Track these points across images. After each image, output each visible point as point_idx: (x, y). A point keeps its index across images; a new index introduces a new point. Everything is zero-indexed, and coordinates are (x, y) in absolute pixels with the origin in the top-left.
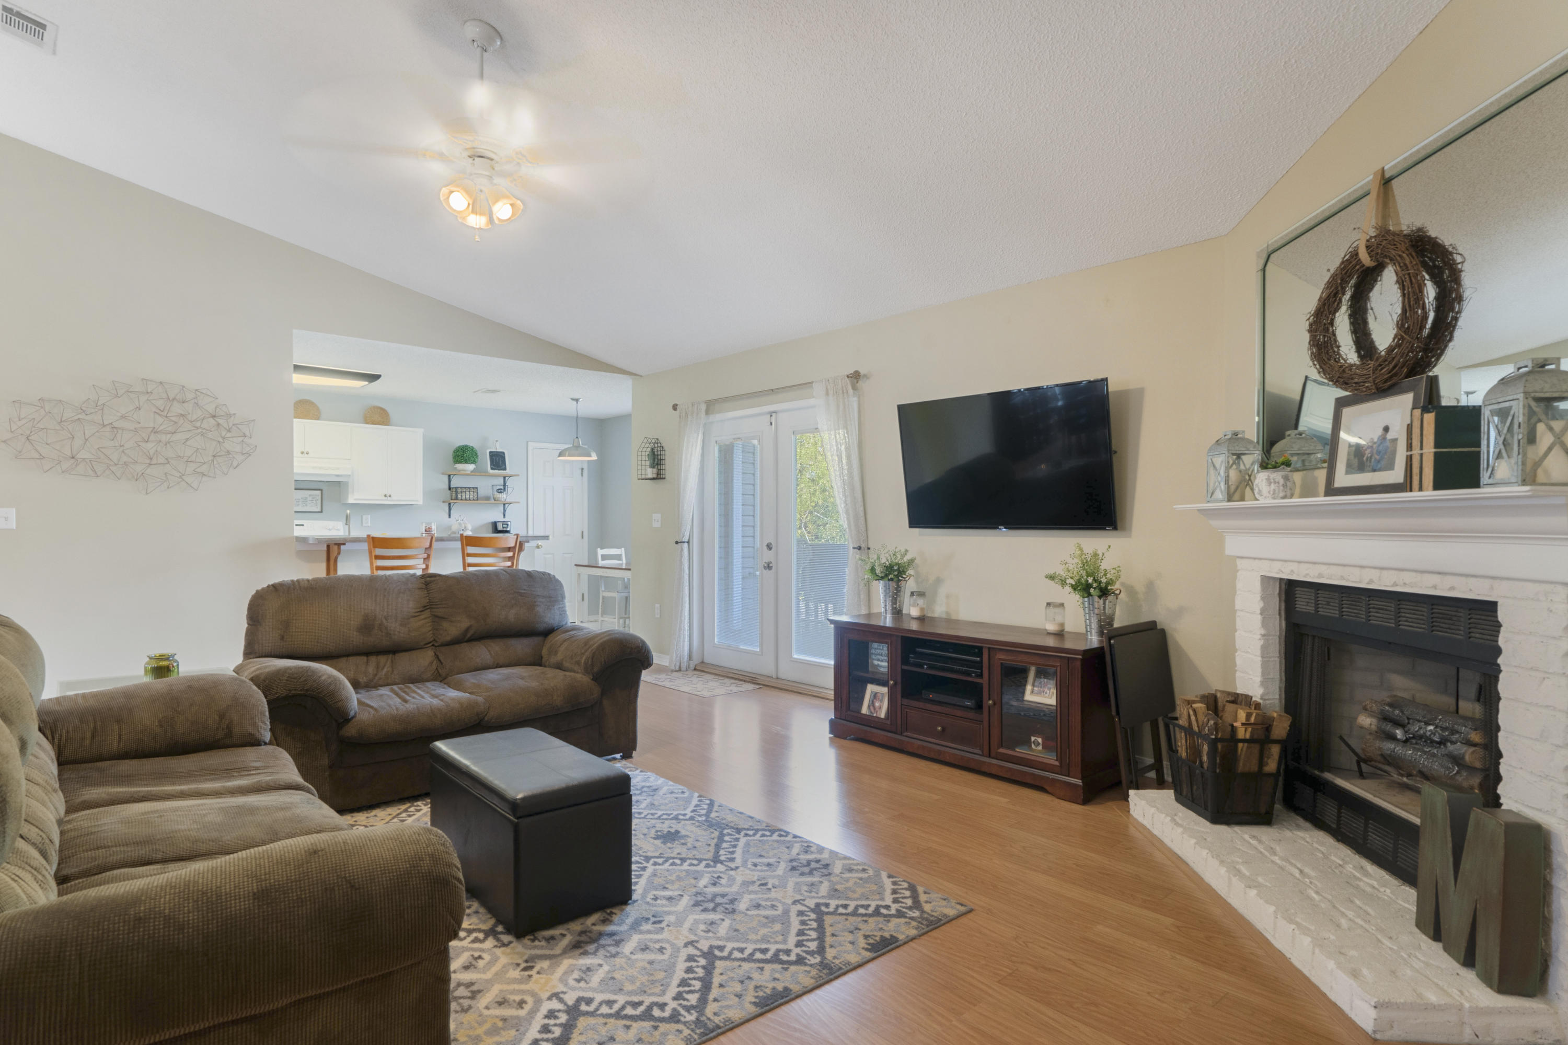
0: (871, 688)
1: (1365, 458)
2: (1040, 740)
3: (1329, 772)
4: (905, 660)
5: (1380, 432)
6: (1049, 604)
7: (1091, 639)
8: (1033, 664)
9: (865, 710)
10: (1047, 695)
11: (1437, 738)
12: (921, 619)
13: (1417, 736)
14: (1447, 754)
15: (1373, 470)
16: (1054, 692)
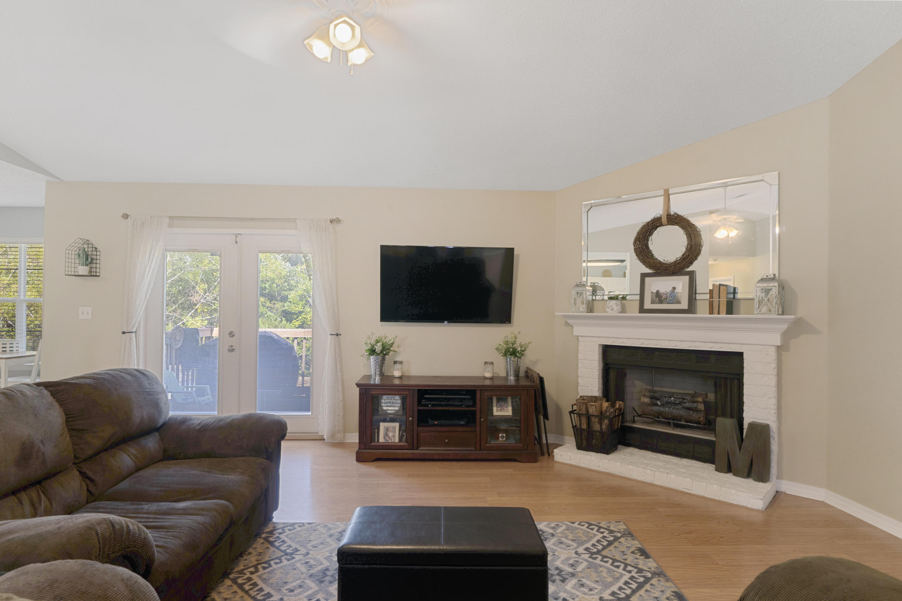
0: (382, 425)
1: (663, 298)
2: (504, 435)
3: (626, 423)
4: (419, 403)
5: (671, 289)
6: (485, 363)
7: (510, 379)
8: (494, 395)
9: (382, 440)
10: (506, 411)
11: (677, 402)
12: (401, 378)
13: (667, 403)
14: (683, 407)
15: (668, 303)
16: (510, 408)
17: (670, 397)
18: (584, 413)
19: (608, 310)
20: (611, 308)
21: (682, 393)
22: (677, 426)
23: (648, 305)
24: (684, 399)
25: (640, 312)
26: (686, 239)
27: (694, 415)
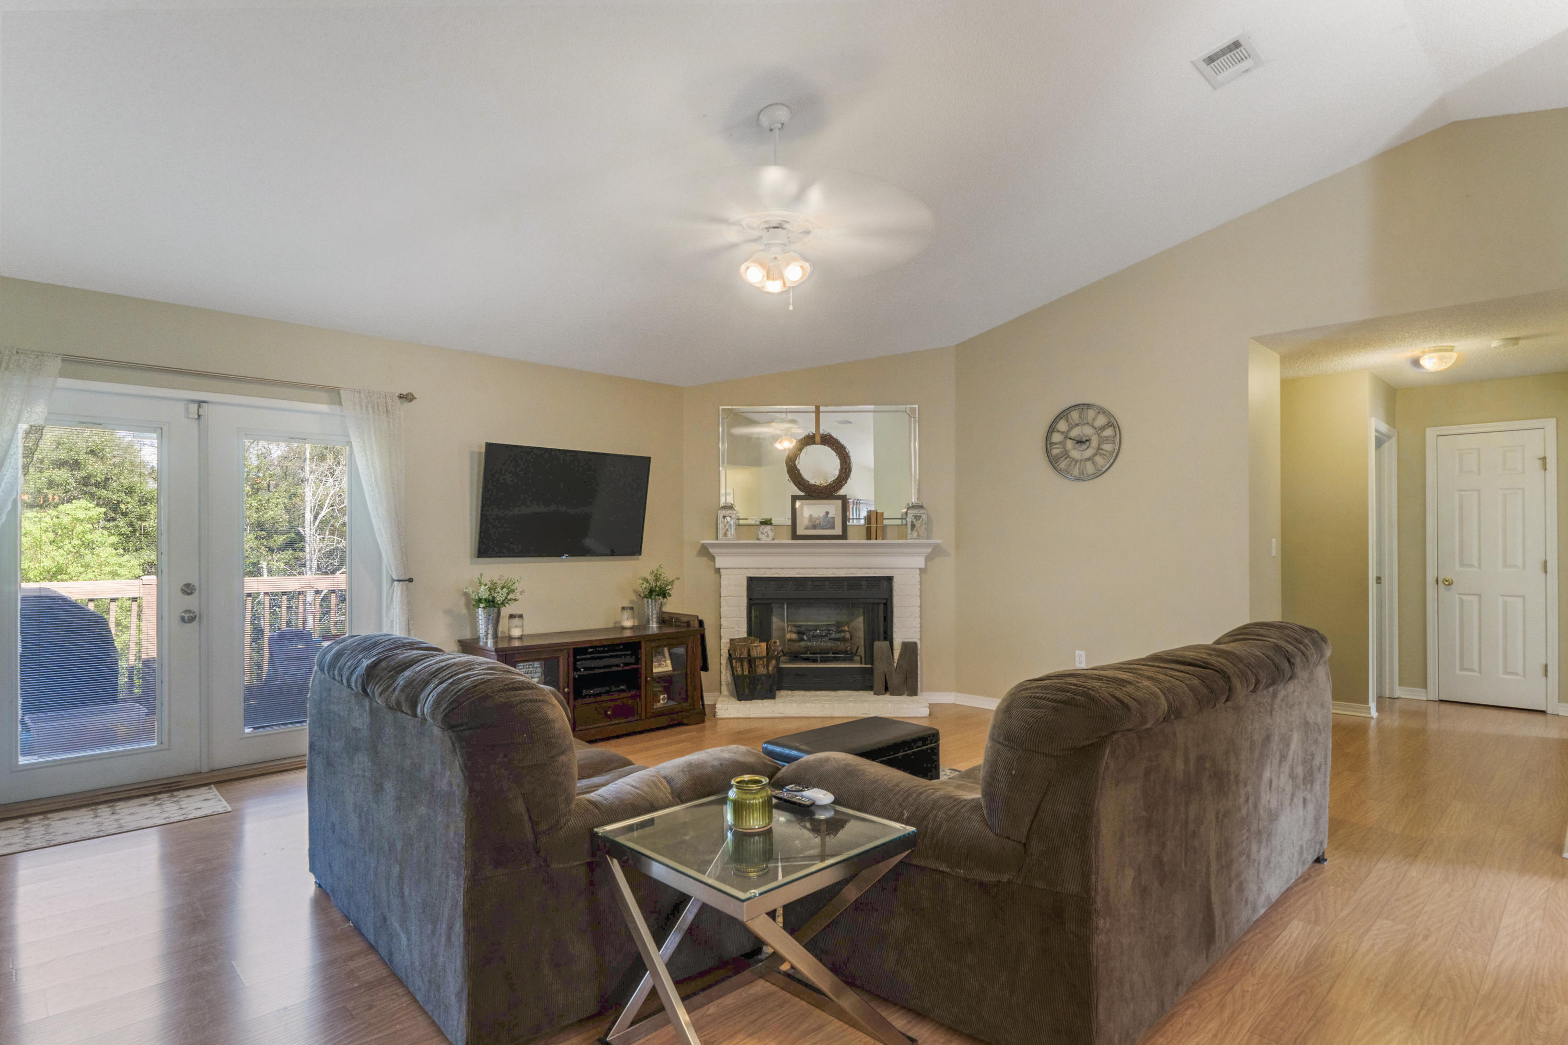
1: (817, 524)
2: (666, 696)
5: (824, 514)
6: (623, 608)
7: (654, 627)
8: (658, 647)
10: (665, 666)
11: (824, 634)
12: (520, 638)
13: (814, 636)
14: (830, 639)
15: (822, 529)
16: (669, 662)
17: (816, 630)
18: (746, 656)
19: (761, 536)
20: (766, 534)
21: (826, 625)
22: (824, 660)
23: (800, 532)
24: (829, 630)
25: (793, 539)
26: (839, 464)
27: (842, 645)
